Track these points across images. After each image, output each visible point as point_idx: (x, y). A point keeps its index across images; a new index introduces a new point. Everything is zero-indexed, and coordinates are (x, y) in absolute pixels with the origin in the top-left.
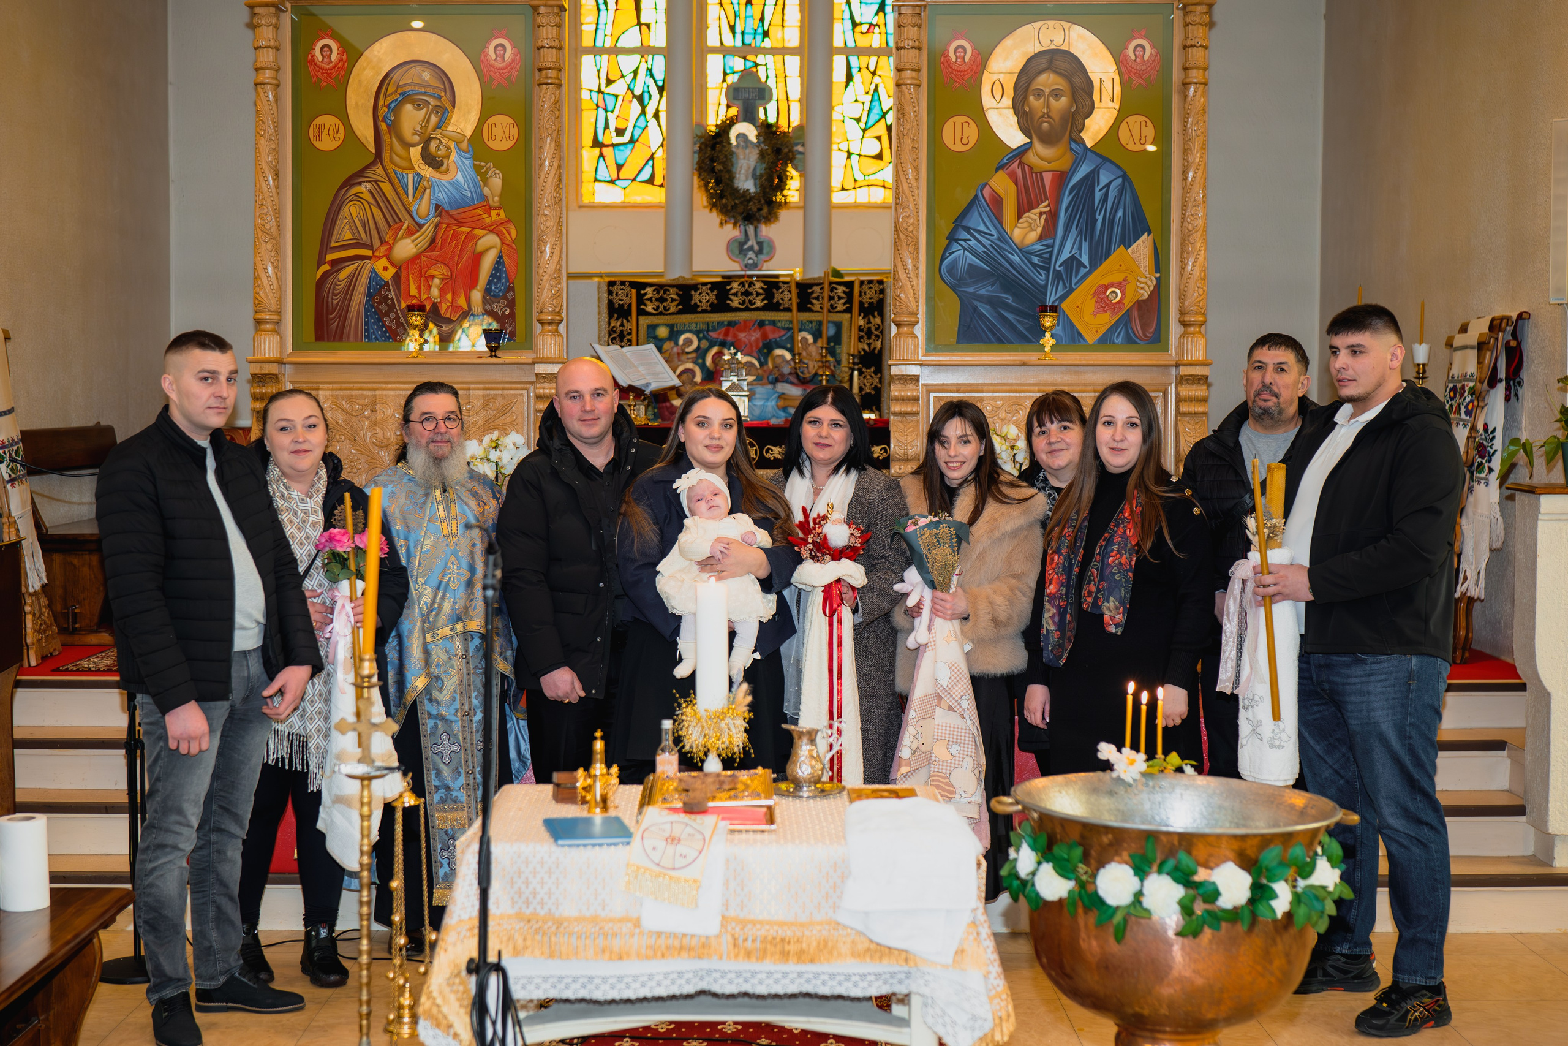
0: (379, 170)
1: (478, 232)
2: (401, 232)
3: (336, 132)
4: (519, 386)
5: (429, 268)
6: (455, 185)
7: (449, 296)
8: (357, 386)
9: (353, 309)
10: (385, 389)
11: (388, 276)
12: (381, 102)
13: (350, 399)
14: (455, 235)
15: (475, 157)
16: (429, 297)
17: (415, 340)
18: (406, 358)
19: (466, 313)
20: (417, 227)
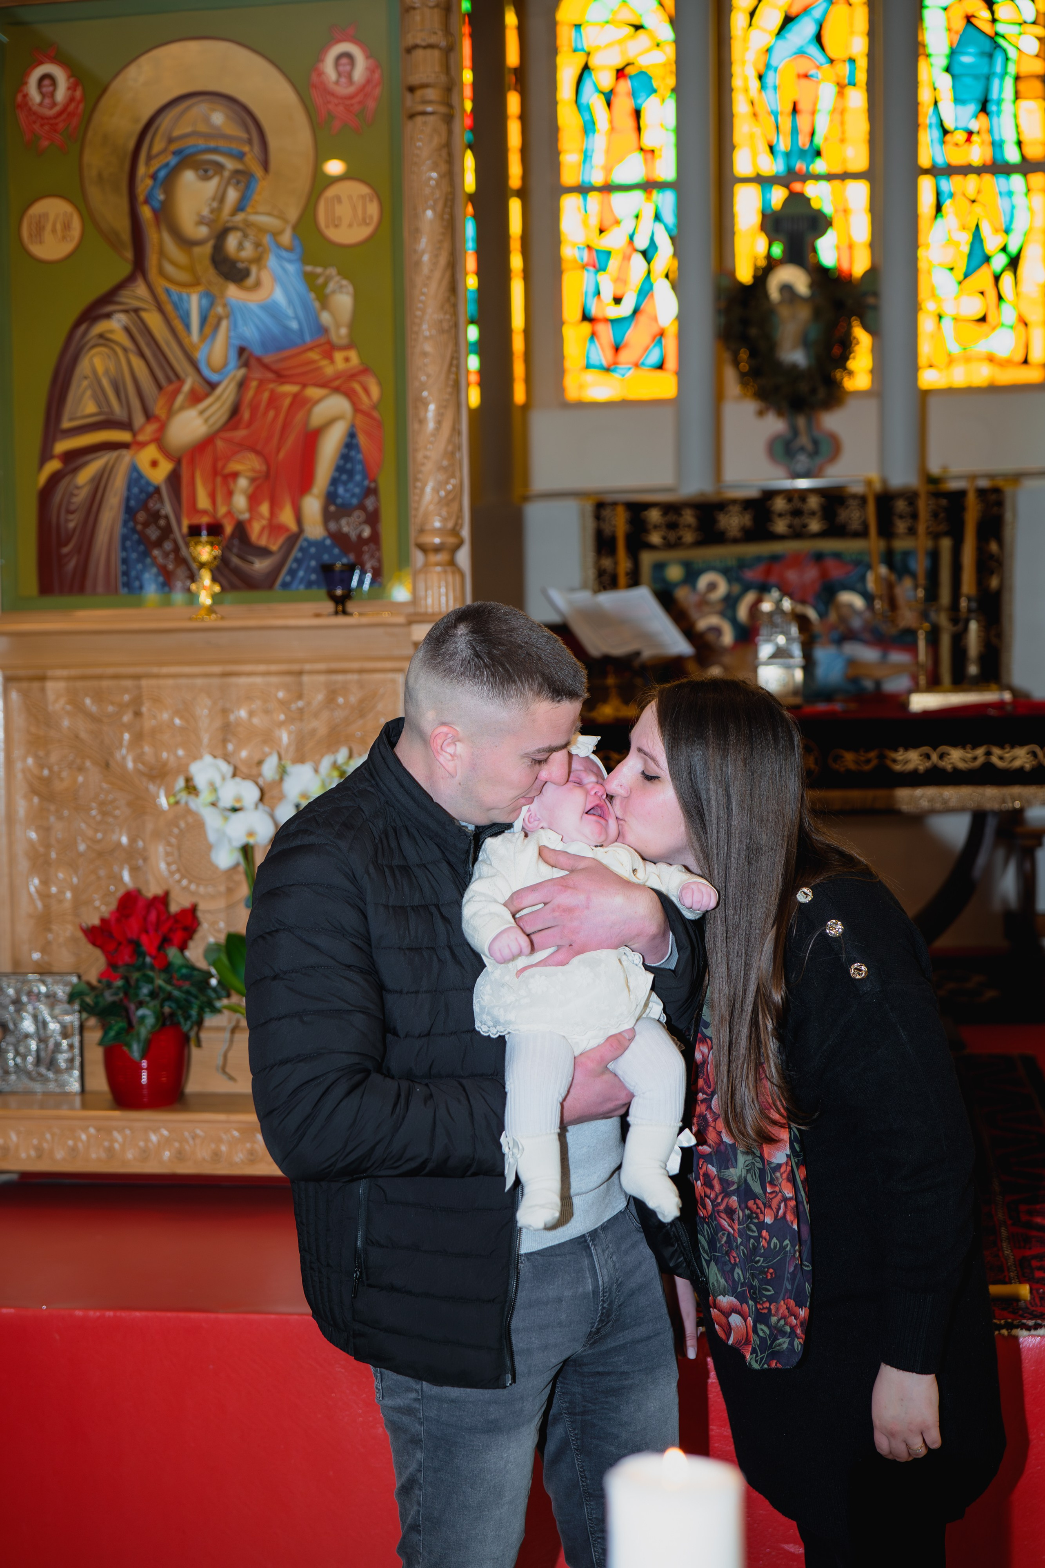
0: (140, 289)
1: (313, 392)
2: (180, 399)
3: (67, 226)
4: (389, 664)
5: (228, 459)
6: (272, 310)
7: (264, 509)
8: (111, 671)
9: (102, 537)
10: (157, 676)
11: (159, 475)
12: (142, 170)
13: (99, 696)
14: (274, 399)
15: (305, 259)
16: (229, 513)
17: (204, 588)
18: (190, 619)
19: (293, 538)
20: (207, 388)
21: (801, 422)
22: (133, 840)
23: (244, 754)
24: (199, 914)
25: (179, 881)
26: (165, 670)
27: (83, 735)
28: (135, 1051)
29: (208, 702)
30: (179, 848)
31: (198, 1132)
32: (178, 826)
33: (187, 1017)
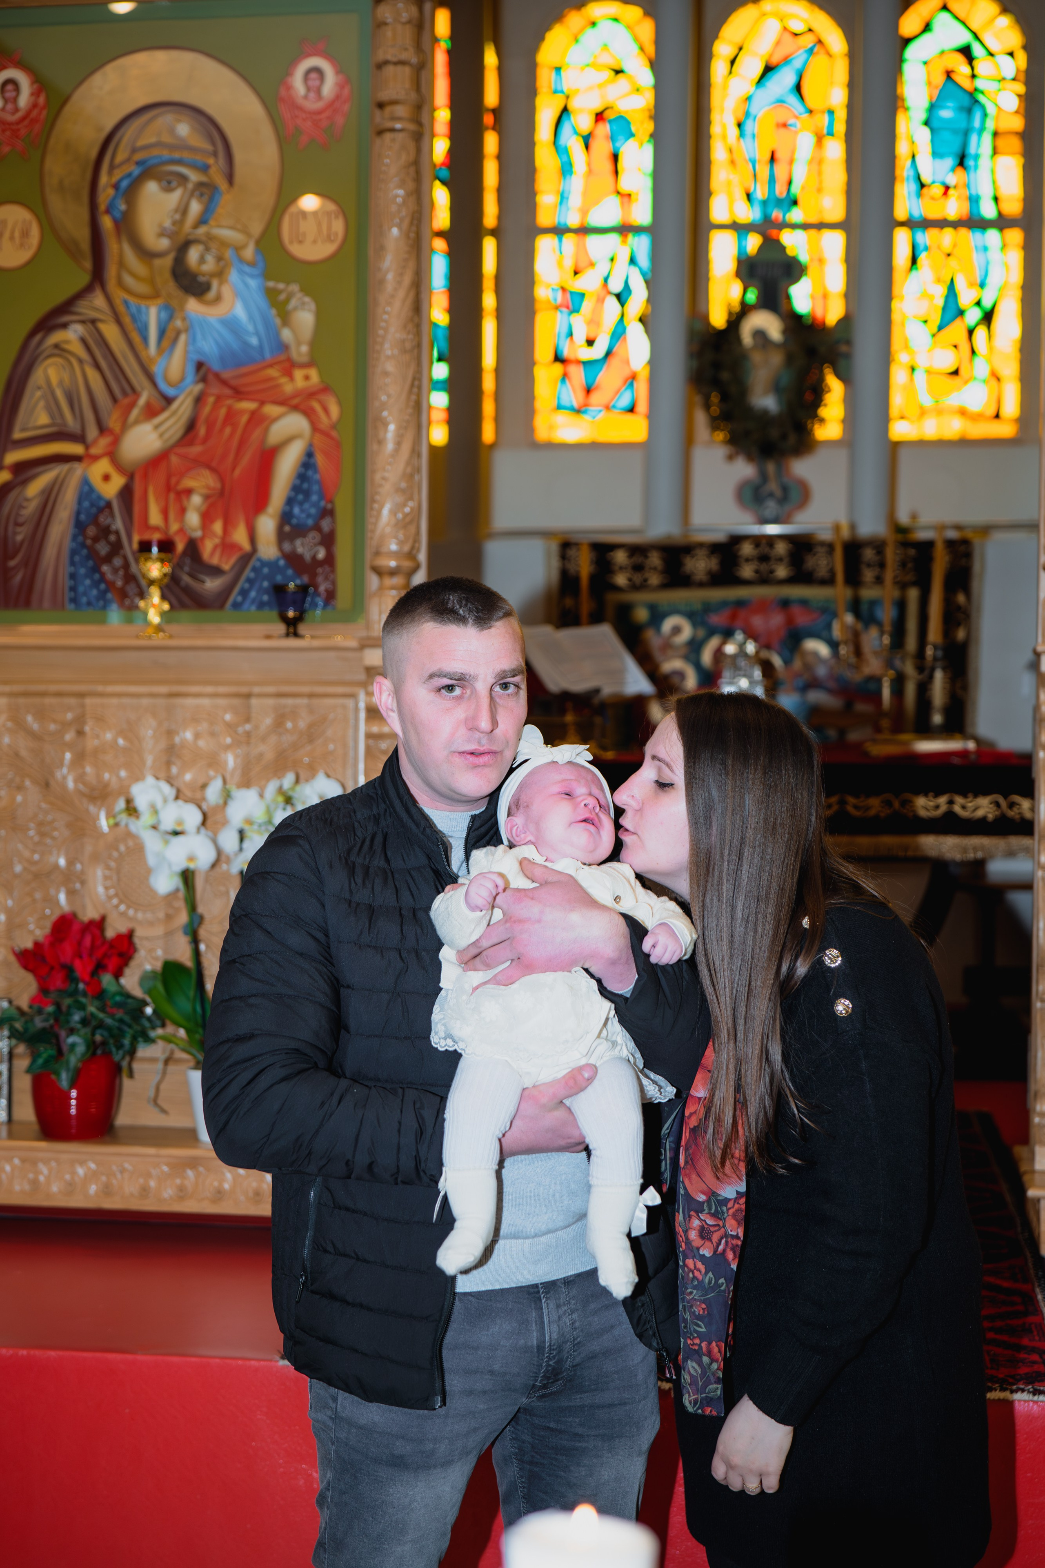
0: (98, 300)
1: (271, 410)
2: (135, 412)
3: (25, 234)
4: (340, 690)
5: (182, 475)
6: (231, 324)
7: (218, 527)
8: (53, 688)
9: (50, 552)
10: (102, 695)
11: (110, 490)
12: (104, 179)
13: (41, 714)
14: (231, 416)
15: (266, 275)
16: (181, 530)
17: (154, 606)
18: (137, 637)
19: (246, 558)
20: (163, 403)
21: (771, 467)
22: (71, 863)
23: (188, 777)
24: (136, 941)
25: (117, 906)
26: (110, 689)
27: (24, 753)
28: (64, 1080)
29: (153, 723)
30: (118, 872)
31: (127, 1166)
32: (117, 849)
33: (120, 1046)
